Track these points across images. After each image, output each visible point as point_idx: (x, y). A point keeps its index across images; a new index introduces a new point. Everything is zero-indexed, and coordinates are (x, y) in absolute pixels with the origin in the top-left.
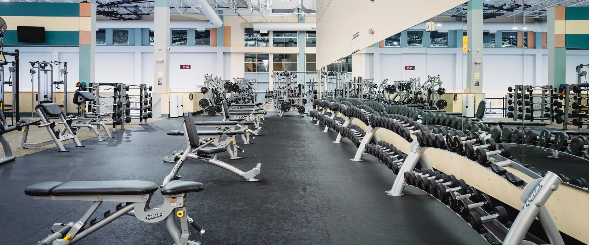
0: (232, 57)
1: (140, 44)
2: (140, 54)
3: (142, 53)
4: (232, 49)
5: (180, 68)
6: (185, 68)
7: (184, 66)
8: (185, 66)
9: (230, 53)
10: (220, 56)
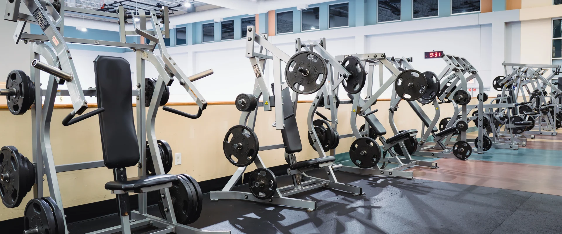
0: (524, 29)
1: (363, 22)
2: (362, 38)
3: (367, 36)
4: (523, 14)
5: (426, 58)
6: (433, 57)
7: (432, 54)
8: (434, 53)
9: (519, 22)
10: (499, 28)
